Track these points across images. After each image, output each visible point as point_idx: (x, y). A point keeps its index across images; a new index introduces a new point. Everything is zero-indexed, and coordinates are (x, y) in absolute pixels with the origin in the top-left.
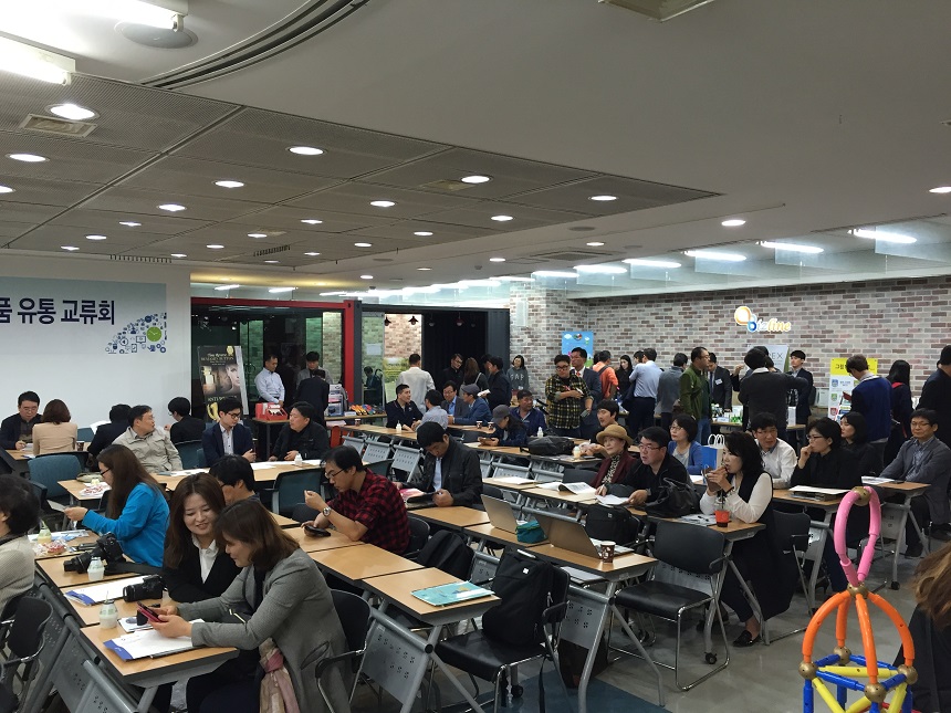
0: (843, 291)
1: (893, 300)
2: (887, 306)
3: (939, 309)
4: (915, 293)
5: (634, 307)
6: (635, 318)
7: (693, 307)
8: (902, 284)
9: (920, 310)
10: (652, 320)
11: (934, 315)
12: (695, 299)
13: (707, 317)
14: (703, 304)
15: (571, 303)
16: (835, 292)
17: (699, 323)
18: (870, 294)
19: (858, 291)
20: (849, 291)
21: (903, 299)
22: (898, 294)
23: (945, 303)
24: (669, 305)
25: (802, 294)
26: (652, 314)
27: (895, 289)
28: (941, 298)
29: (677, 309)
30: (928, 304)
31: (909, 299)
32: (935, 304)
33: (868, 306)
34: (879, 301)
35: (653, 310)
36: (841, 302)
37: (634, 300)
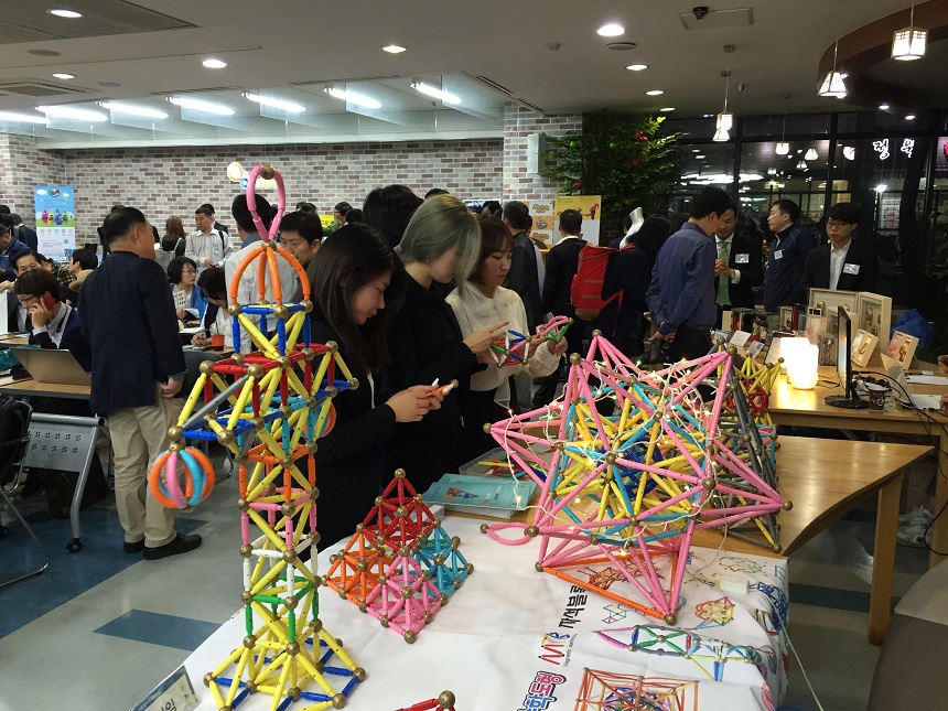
0: (326, 153)
1: (367, 162)
2: (363, 168)
3: (402, 171)
4: (384, 156)
5: (120, 162)
6: (122, 174)
7: (186, 164)
8: (373, 147)
9: (388, 172)
10: (141, 176)
11: (398, 177)
12: (186, 155)
13: (200, 174)
14: (195, 161)
15: (42, 155)
16: (319, 153)
17: (192, 181)
18: (348, 156)
19: (338, 153)
20: (331, 153)
21: (374, 162)
22: (370, 157)
23: (406, 166)
24: (159, 161)
25: (290, 154)
26: (141, 170)
27: (368, 152)
28: (403, 162)
29: (167, 166)
30: (394, 167)
31: (380, 162)
32: (399, 167)
33: (347, 168)
34: (356, 163)
35: (142, 165)
36: (324, 163)
37: (119, 153)
